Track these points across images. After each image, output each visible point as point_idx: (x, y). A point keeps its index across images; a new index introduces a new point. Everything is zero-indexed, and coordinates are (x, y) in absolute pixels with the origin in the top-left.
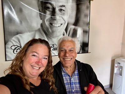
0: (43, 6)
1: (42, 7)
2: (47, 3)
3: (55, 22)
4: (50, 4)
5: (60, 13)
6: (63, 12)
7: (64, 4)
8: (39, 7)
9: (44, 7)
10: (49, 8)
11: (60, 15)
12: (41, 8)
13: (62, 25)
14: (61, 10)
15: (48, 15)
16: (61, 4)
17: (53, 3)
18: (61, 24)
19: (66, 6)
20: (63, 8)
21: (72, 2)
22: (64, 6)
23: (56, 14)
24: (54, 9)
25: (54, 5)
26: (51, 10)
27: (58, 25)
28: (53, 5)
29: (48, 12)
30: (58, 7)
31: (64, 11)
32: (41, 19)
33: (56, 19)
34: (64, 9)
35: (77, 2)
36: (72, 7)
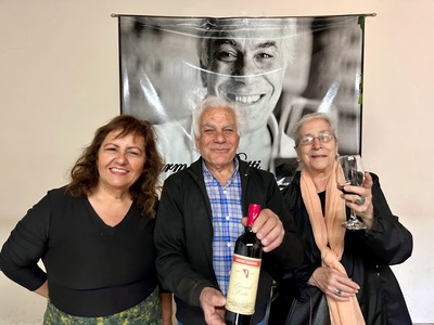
0: (212, 52)
1: (209, 53)
2: (223, 42)
3: (243, 90)
4: (231, 42)
5: (258, 64)
6: (267, 60)
7: (271, 39)
8: (200, 56)
9: (215, 54)
10: (227, 55)
11: (257, 70)
12: (206, 56)
13: (264, 98)
14: (261, 56)
15: (224, 74)
16: (262, 40)
17: (238, 39)
18: (262, 96)
19: (277, 44)
20: (268, 50)
21: (298, 30)
22: (272, 44)
23: (246, 69)
24: (241, 56)
25: (243, 45)
26: (232, 59)
27: (250, 100)
28: (240, 46)
29: (223, 66)
30: (252, 50)
31: (270, 56)
32: (205, 86)
33: (245, 81)
34: (270, 54)
35: (313, 28)
36: (298, 43)
